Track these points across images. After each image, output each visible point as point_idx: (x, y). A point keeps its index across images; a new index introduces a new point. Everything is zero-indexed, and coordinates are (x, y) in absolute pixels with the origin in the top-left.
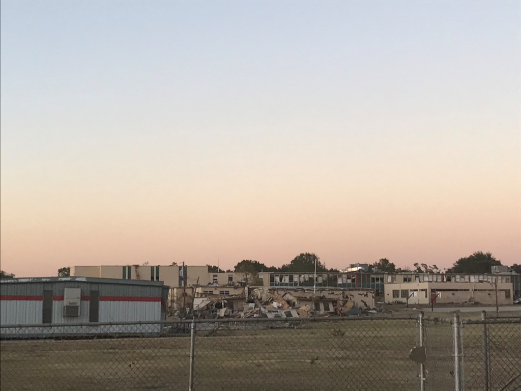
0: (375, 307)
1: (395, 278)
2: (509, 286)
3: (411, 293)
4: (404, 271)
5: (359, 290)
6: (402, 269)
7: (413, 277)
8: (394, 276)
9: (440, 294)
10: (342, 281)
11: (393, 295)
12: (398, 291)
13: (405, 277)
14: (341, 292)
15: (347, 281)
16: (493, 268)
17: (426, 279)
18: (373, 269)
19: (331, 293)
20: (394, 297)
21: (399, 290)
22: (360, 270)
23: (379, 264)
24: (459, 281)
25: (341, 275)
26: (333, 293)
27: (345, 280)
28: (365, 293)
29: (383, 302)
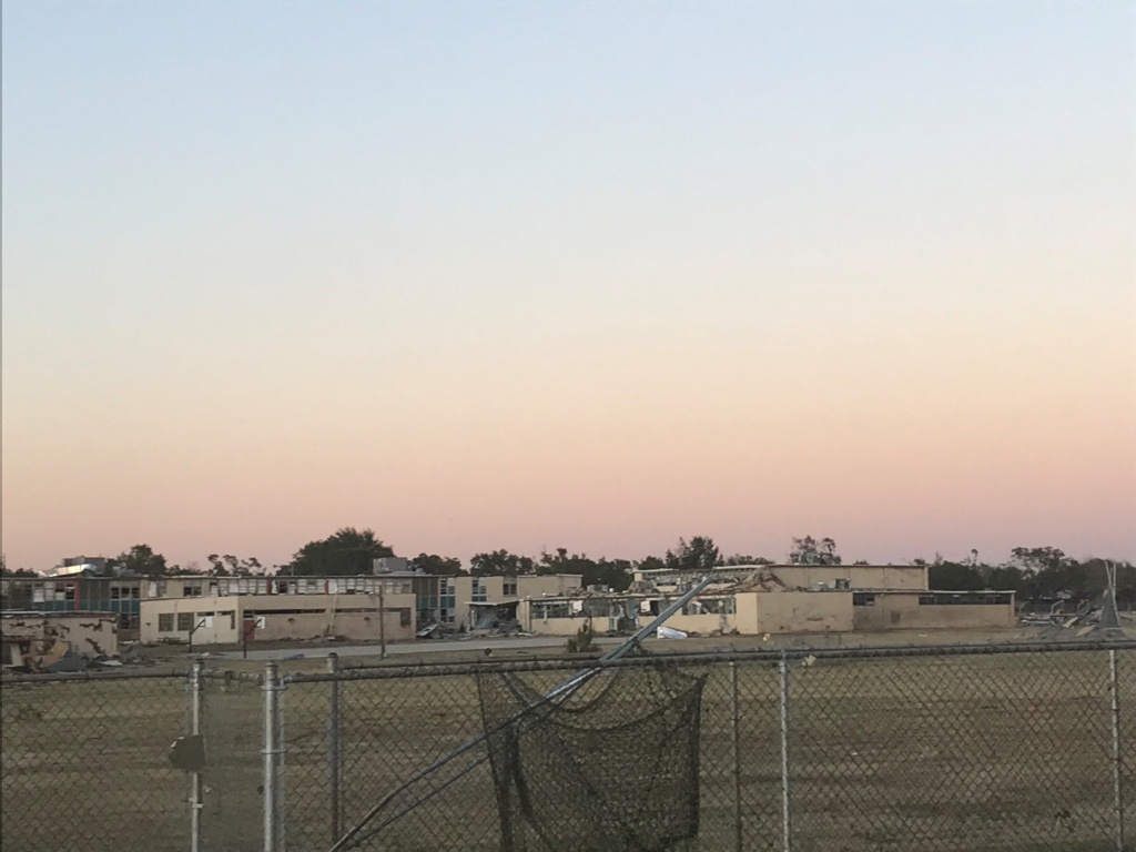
0: (118, 653)
1: (165, 588)
2: (409, 601)
3: (198, 620)
4: (185, 572)
5: (82, 615)
6: (181, 568)
7: (205, 585)
8: (162, 584)
9: (262, 622)
10: (44, 596)
11: (160, 625)
12: (170, 616)
13: (188, 584)
14: (40, 622)
15: (54, 597)
16: (377, 562)
17: (234, 588)
18: (115, 568)
19: (18, 625)
20: (161, 629)
21: (172, 615)
22: (85, 570)
23: (130, 556)
24: (304, 593)
25: (41, 582)
26: (22, 624)
27: (50, 593)
28: (96, 622)
29: (137, 642)
